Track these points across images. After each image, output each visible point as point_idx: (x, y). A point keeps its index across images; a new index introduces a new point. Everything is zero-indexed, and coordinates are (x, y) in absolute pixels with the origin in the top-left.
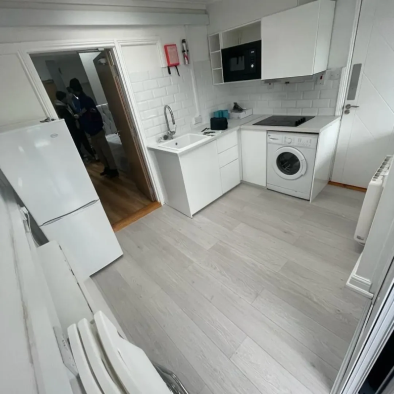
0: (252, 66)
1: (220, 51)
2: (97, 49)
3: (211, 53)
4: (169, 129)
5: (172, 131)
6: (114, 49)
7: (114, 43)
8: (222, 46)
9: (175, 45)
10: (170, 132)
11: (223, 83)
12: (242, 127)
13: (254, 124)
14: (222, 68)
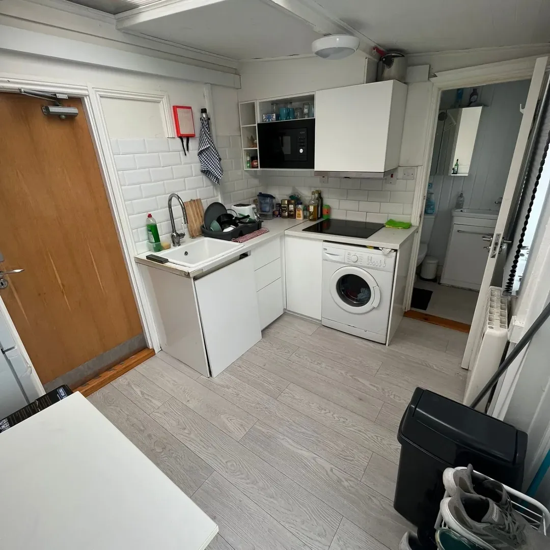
0: (301, 151)
1: (256, 125)
2: (55, 95)
3: (241, 126)
4: (174, 230)
5: (179, 232)
6: (86, 100)
7: (87, 90)
8: (258, 120)
9: (190, 108)
10: (177, 234)
11: (259, 169)
12: (287, 232)
13: (303, 230)
14: (258, 148)
